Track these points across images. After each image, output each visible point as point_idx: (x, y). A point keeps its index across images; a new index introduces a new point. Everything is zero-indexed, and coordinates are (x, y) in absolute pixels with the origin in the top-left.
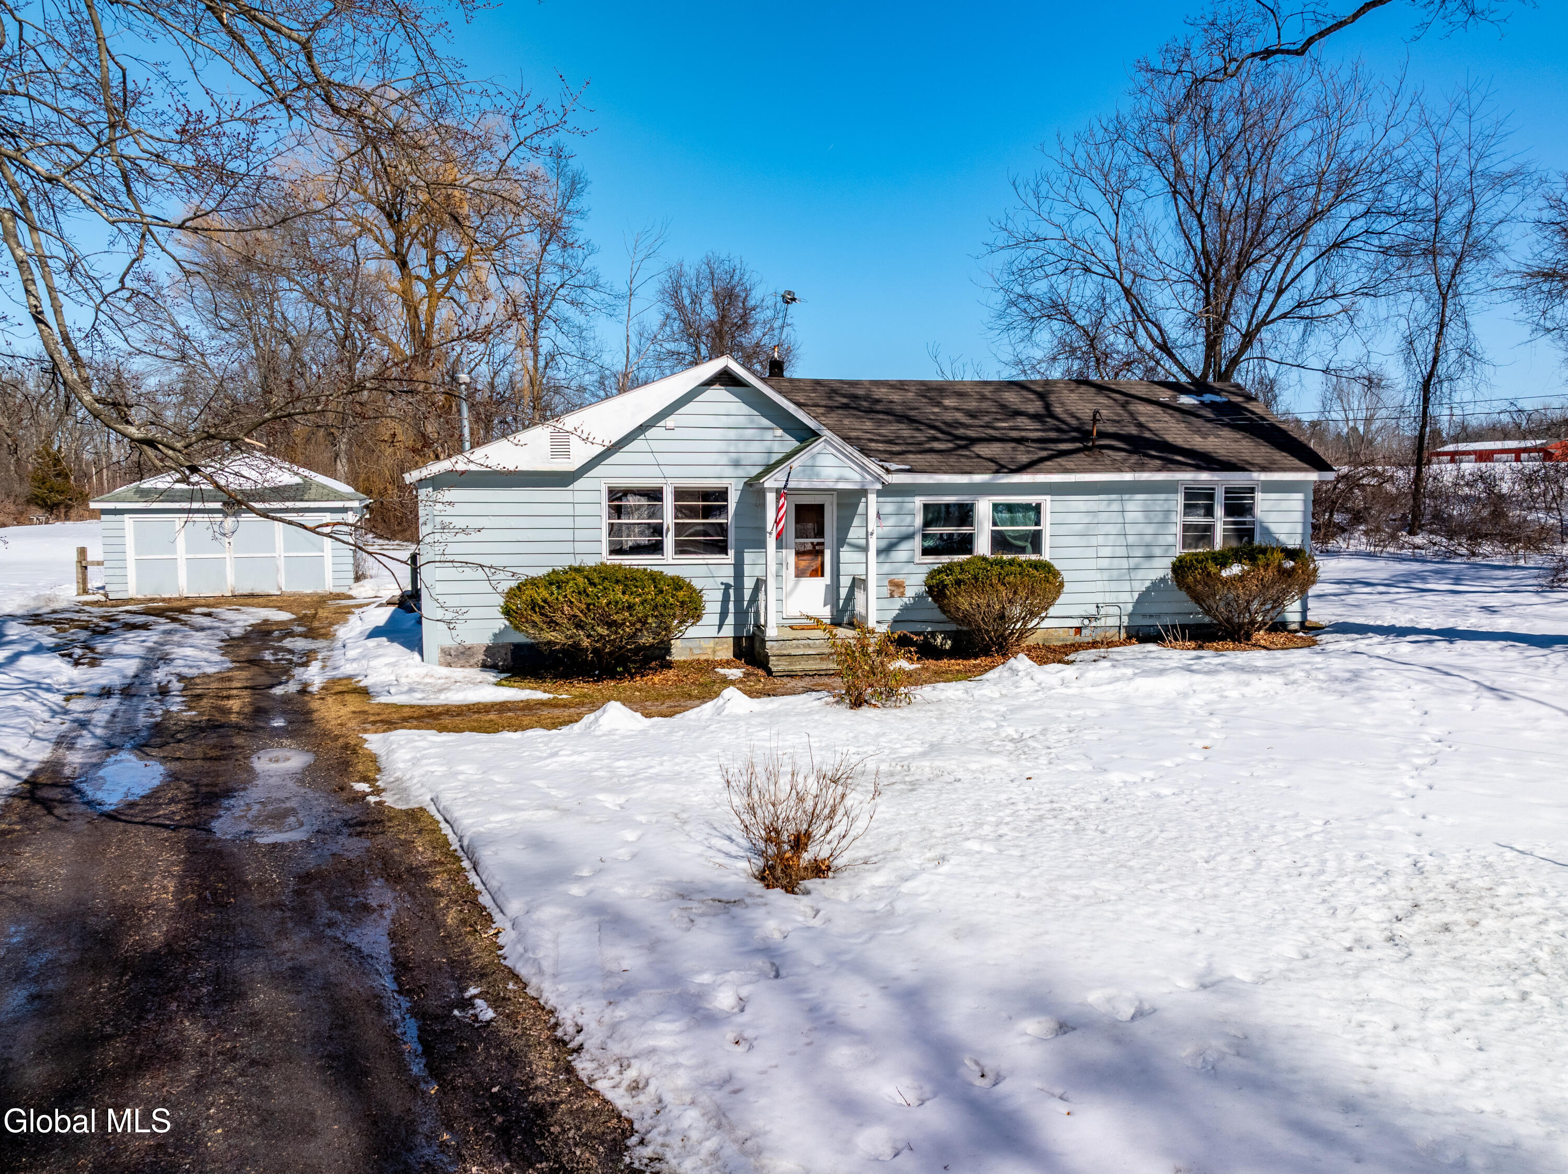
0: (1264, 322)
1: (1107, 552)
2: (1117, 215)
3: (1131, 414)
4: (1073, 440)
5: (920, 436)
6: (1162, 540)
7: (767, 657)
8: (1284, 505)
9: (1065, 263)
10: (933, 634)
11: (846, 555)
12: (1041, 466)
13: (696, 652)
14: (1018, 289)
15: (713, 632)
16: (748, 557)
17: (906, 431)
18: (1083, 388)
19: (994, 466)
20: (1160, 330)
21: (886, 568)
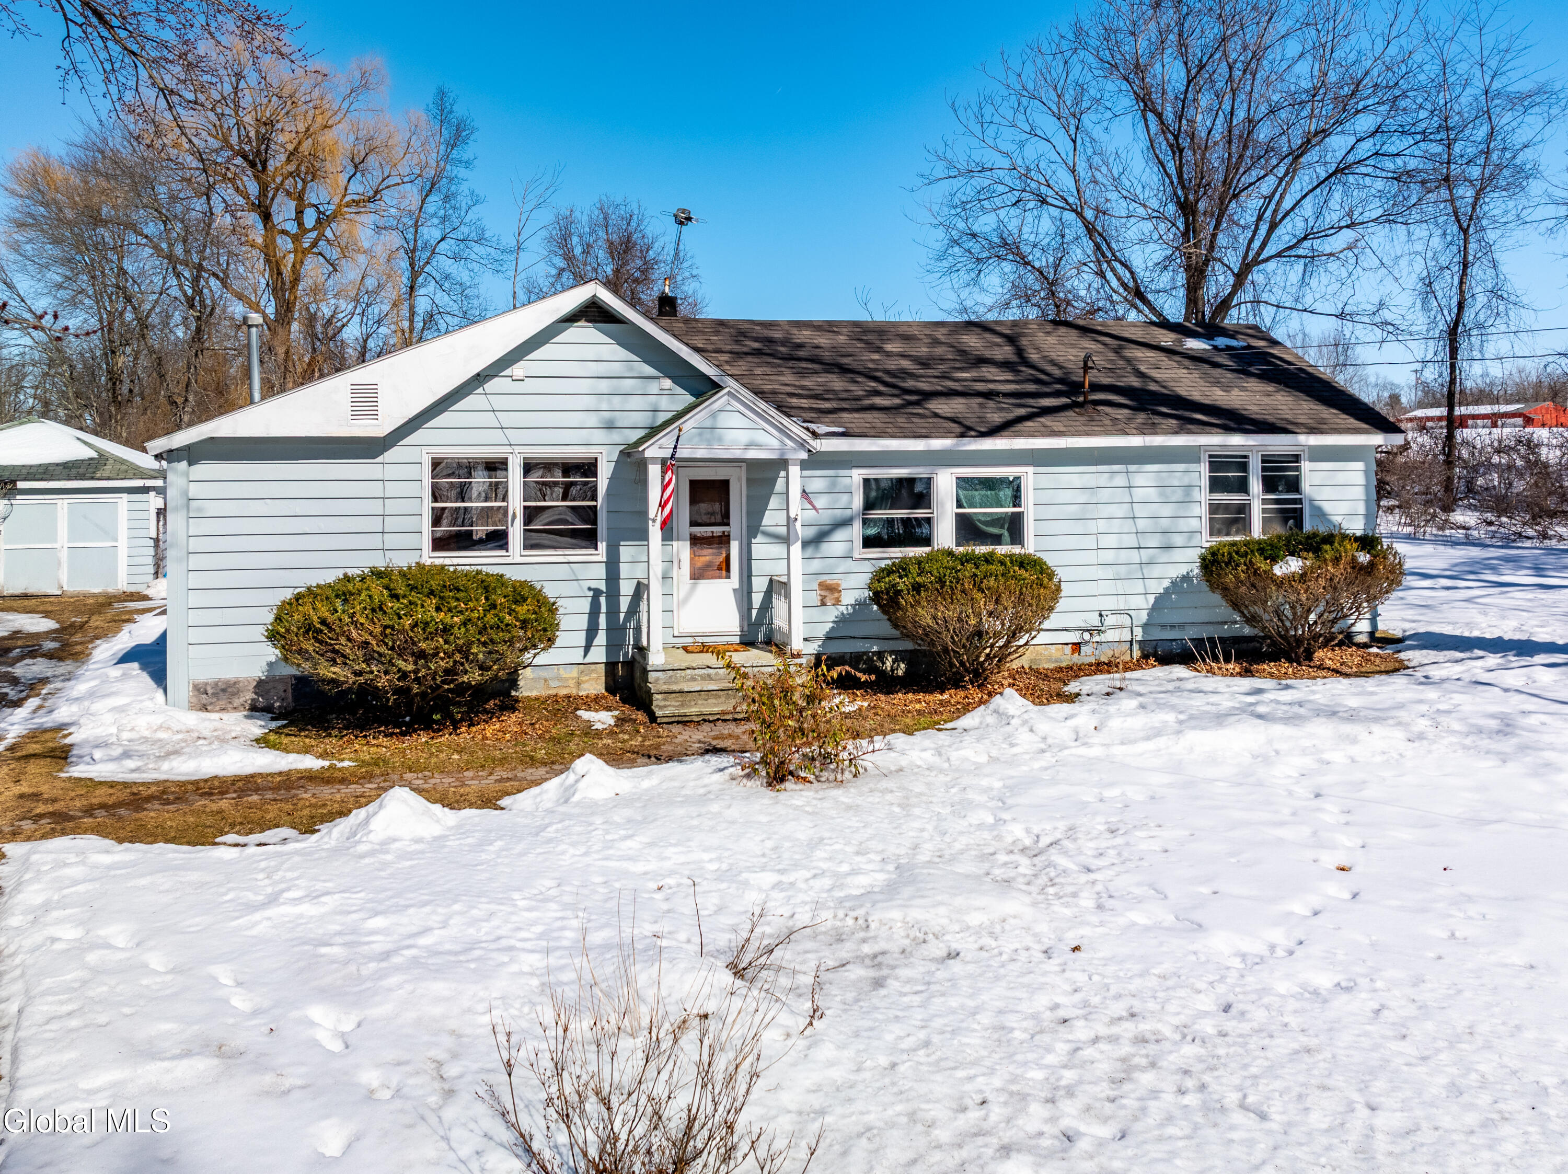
0: (1256, 262)
1: (1111, 541)
2: (1074, 142)
3: (1128, 361)
4: (1057, 394)
5: (858, 390)
6: (1183, 525)
7: (649, 694)
8: (1341, 478)
9: (1017, 194)
10: (880, 655)
11: (761, 548)
12: (1020, 427)
13: (552, 684)
14: (961, 225)
15: (577, 656)
16: (626, 552)
17: (837, 383)
18: (1062, 330)
19: (958, 429)
20: (1132, 273)
21: (816, 565)
